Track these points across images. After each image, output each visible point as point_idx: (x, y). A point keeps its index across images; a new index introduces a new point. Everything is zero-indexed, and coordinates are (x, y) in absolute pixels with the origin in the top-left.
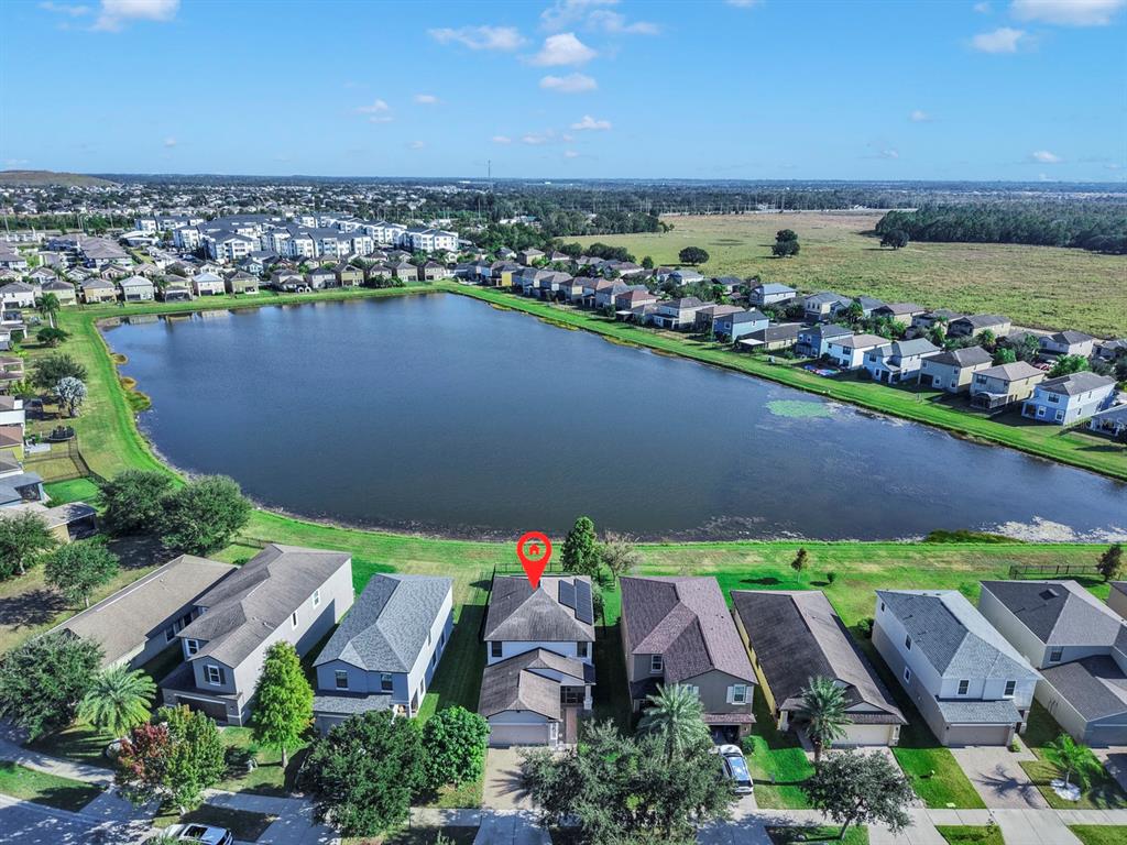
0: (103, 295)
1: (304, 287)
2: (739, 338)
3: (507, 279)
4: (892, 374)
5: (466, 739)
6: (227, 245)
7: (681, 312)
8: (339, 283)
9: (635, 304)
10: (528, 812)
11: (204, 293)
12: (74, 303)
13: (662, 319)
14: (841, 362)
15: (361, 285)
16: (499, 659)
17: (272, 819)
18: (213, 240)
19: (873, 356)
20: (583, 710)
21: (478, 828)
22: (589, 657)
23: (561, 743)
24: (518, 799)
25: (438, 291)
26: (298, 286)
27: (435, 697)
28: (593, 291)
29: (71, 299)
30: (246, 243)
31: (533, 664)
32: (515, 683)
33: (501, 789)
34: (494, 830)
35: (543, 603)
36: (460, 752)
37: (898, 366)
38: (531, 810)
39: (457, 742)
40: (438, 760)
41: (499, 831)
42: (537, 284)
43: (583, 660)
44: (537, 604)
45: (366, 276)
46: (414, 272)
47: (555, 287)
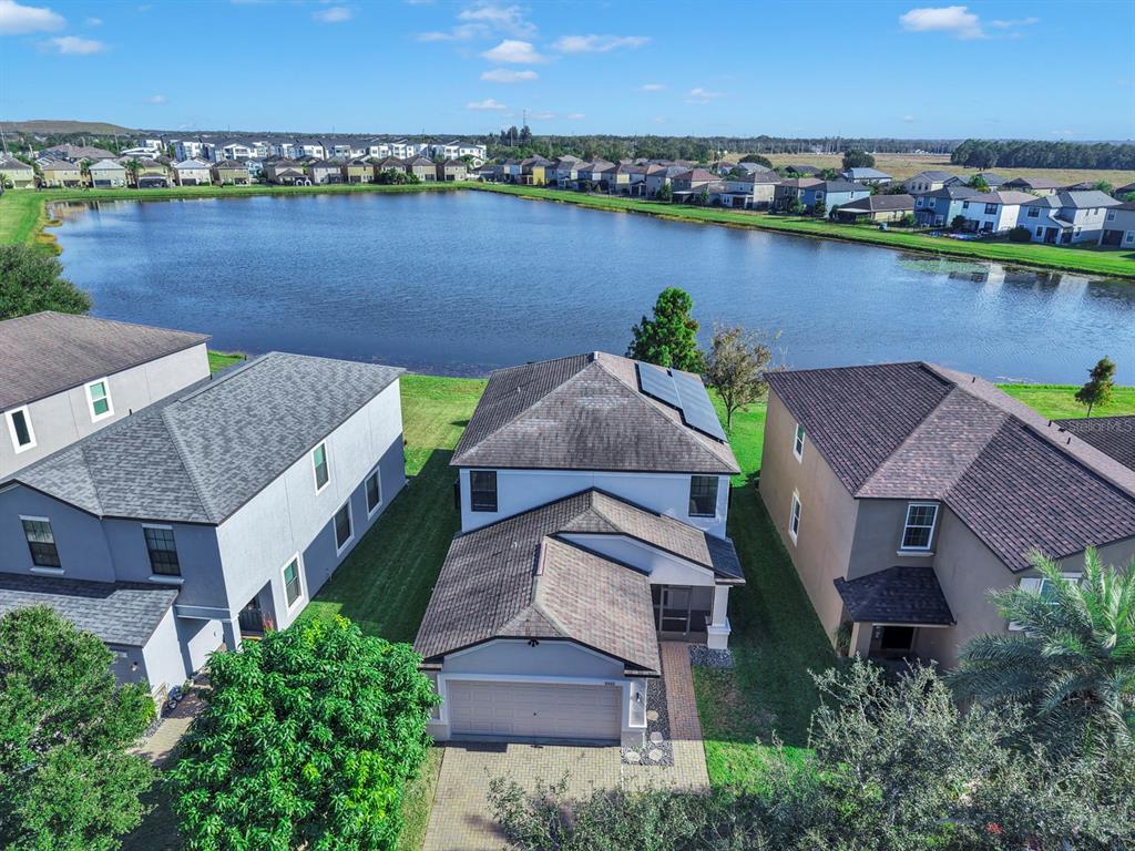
0: (67, 178)
1: (304, 179)
2: (835, 207)
3: (539, 174)
4: (1062, 231)
5: (335, 723)
6: (227, 150)
7: (756, 188)
8: (345, 178)
9: (694, 184)
11: (186, 182)
12: (31, 186)
13: (731, 197)
14: (981, 226)
15: (370, 182)
16: (488, 518)
18: (212, 145)
19: (1032, 210)
20: (707, 652)
22: (721, 516)
23: (656, 738)
25: (459, 188)
26: (297, 179)
28: (642, 177)
29: (29, 182)
30: (249, 150)
31: (577, 521)
32: (527, 566)
35: (601, 391)
36: (312, 772)
37: (1071, 221)
39: (302, 735)
40: (222, 801)
42: (574, 175)
43: (704, 524)
44: (585, 392)
45: (376, 171)
46: (432, 170)
47: (596, 177)
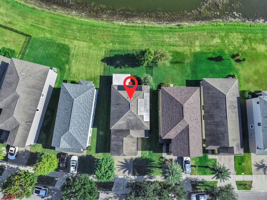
10: (127, 177)
17: (57, 179)
21: (114, 182)
24: (124, 172)
27: (96, 129)
31: (128, 136)
32: (122, 143)
33: (119, 168)
34: (118, 183)
35: (131, 115)
38: (128, 176)
41: (120, 183)
44: (129, 116)
